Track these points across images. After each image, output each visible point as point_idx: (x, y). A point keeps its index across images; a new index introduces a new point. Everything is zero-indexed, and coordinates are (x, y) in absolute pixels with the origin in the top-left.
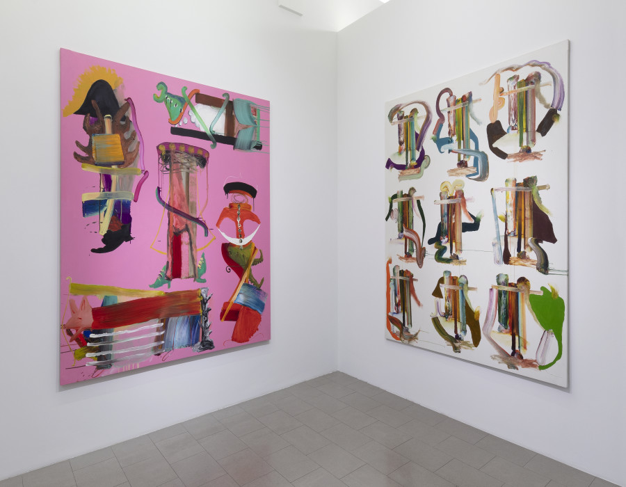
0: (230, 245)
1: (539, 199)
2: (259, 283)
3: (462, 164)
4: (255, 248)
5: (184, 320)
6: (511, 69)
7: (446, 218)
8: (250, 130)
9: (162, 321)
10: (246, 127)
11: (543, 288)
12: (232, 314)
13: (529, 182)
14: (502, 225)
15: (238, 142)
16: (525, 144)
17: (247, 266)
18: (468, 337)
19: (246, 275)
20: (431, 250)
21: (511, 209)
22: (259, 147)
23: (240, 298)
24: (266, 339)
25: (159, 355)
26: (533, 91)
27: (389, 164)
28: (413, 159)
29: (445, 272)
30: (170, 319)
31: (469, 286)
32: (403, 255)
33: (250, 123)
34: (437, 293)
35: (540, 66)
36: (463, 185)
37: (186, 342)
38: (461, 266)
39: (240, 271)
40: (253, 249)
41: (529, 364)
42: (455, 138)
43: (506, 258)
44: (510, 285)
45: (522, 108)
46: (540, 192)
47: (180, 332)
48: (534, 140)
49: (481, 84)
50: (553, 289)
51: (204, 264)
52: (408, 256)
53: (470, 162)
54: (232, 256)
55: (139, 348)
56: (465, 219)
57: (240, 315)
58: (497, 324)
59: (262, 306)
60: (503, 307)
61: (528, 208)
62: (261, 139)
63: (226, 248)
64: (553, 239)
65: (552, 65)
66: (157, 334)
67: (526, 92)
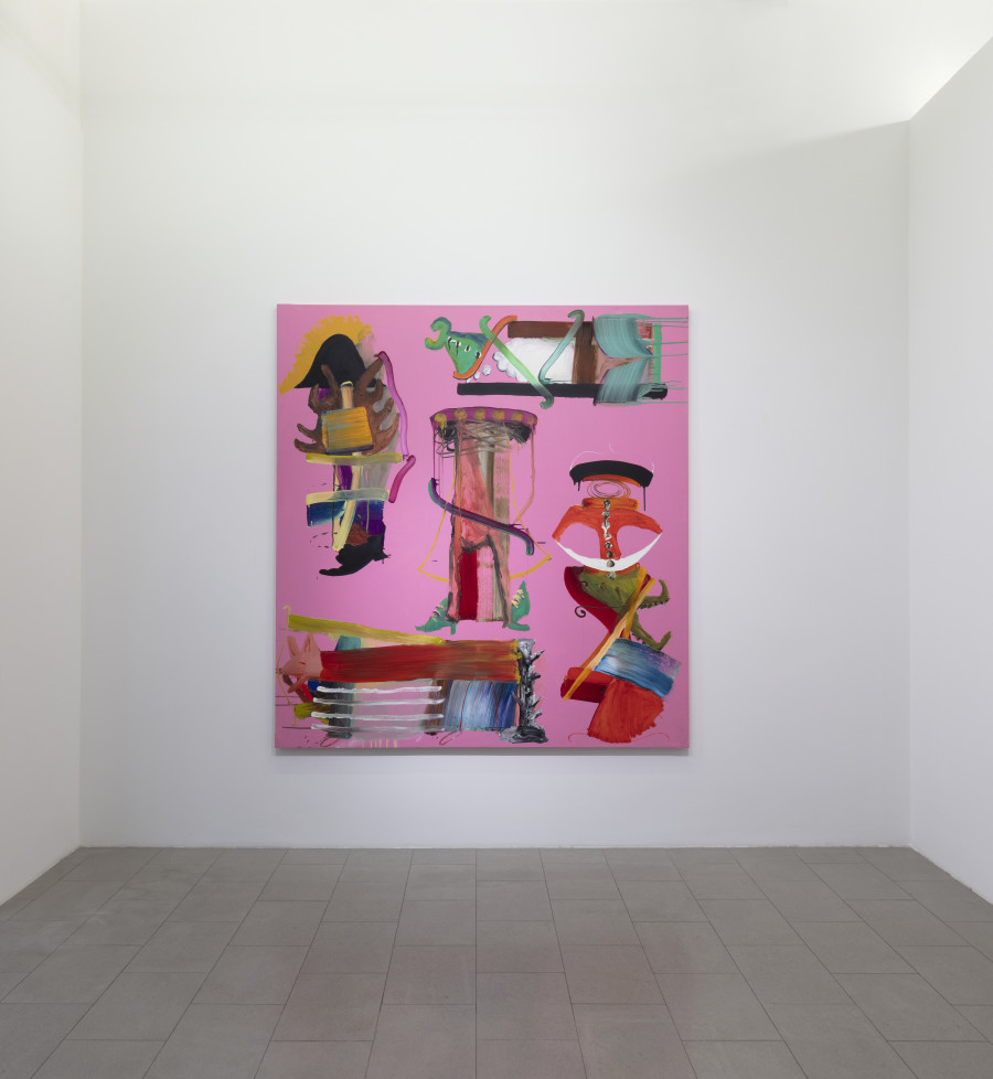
0: (585, 569)
2: (658, 639)
4: (648, 578)
5: (481, 687)
8: (635, 366)
9: (439, 684)
10: (625, 363)
12: (591, 689)
15: (605, 391)
17: (626, 608)
19: (623, 625)
22: (659, 394)
23: (609, 662)
24: (678, 745)
25: (433, 734)
30: (455, 682)
33: (635, 353)
37: (486, 722)
39: (609, 618)
40: (642, 579)
47: (474, 705)
51: (525, 602)
54: (590, 590)
55: (397, 718)
57: (609, 694)
59: (667, 685)
62: (663, 378)
63: (575, 578)
66: (431, 702)
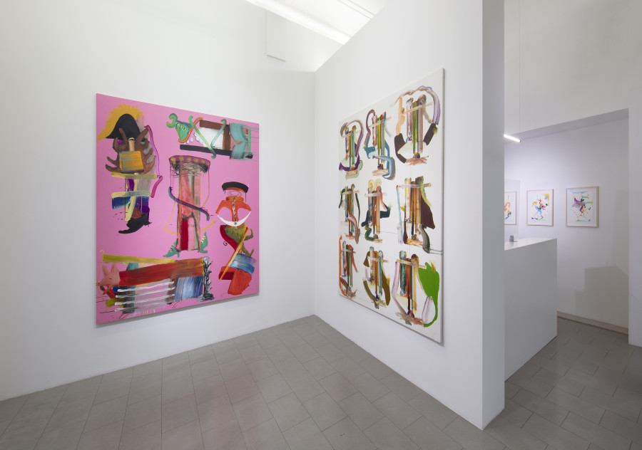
0: (227, 226)
1: (425, 194)
2: (250, 252)
3: (380, 167)
4: (247, 228)
5: (189, 281)
6: (408, 93)
7: (371, 207)
8: (243, 145)
9: (173, 280)
10: (240, 143)
11: (426, 264)
12: (228, 275)
13: (419, 180)
14: (403, 213)
15: (234, 154)
16: (416, 151)
17: (240, 241)
18: (383, 298)
19: (239, 247)
20: (363, 230)
21: (408, 201)
22: (250, 157)
23: (235, 264)
24: (256, 292)
25: (171, 303)
26: (422, 109)
27: (341, 167)
28: (353, 163)
29: (371, 248)
30: (179, 279)
31: (384, 259)
32: (348, 234)
33: (243, 139)
34: (366, 263)
35: (426, 90)
36: (380, 183)
37: (191, 295)
38: (380, 244)
39: (235, 245)
40: (245, 229)
41: (418, 321)
42: (376, 147)
43: (405, 239)
44: (407, 260)
45: (415, 124)
46: (425, 188)
47: (187, 288)
48: (422, 148)
49: (391, 106)
50: (432, 265)
51: (206, 240)
52: (351, 234)
53: (385, 167)
54: (229, 234)
55: (155, 299)
56: (382, 209)
57: (235, 276)
58: (400, 289)
59: (252, 269)
60: (403, 276)
61: (418, 201)
62: (252, 151)
63: (223, 229)
64: (433, 226)
65: (433, 90)
66: (169, 289)
67: (418, 111)
